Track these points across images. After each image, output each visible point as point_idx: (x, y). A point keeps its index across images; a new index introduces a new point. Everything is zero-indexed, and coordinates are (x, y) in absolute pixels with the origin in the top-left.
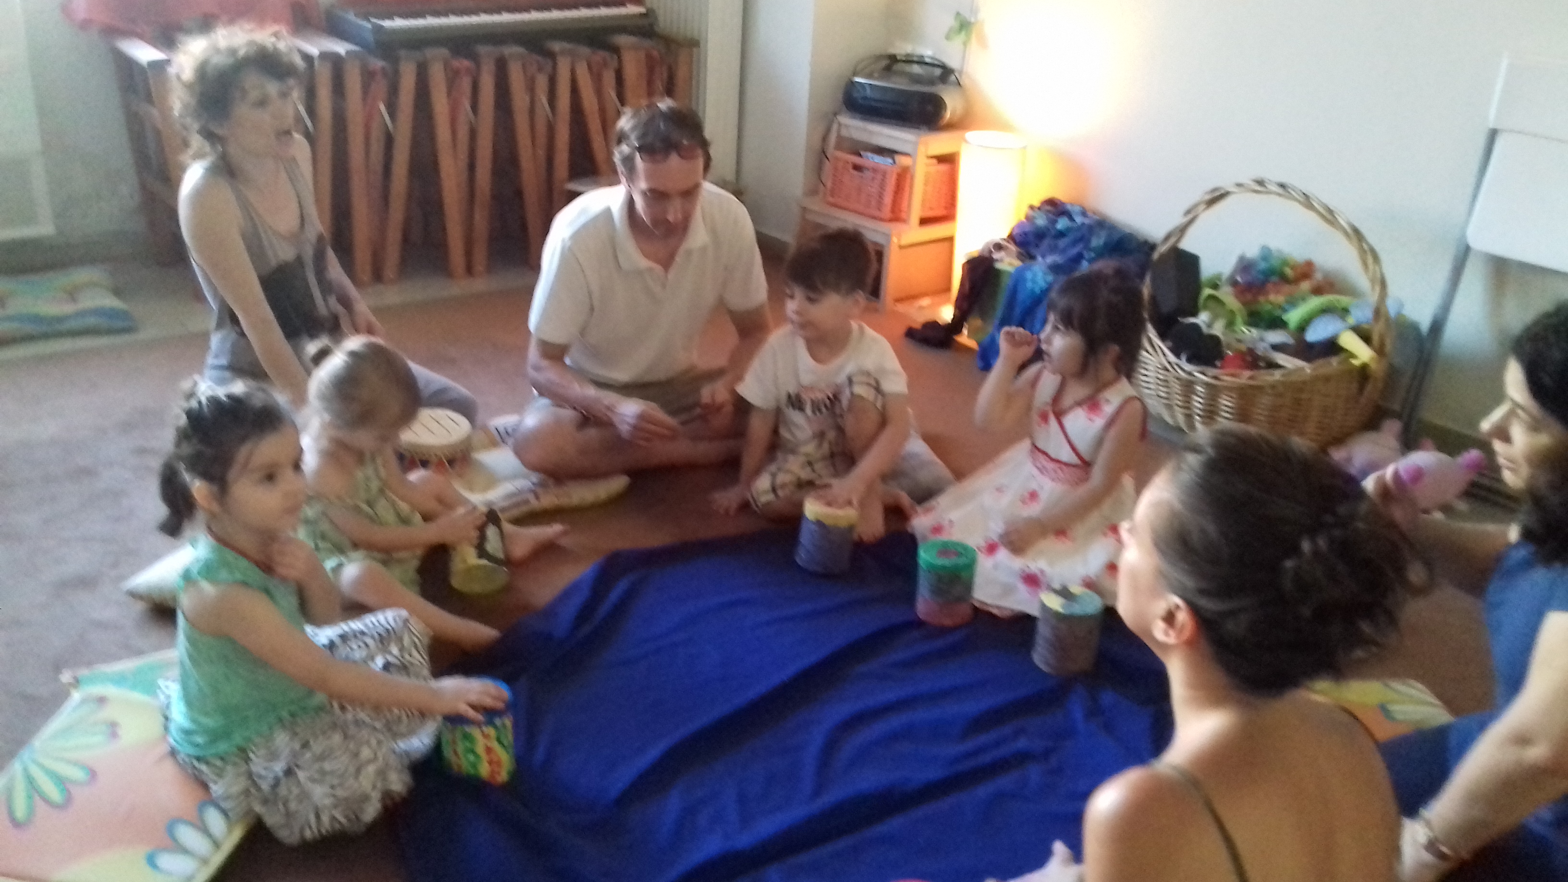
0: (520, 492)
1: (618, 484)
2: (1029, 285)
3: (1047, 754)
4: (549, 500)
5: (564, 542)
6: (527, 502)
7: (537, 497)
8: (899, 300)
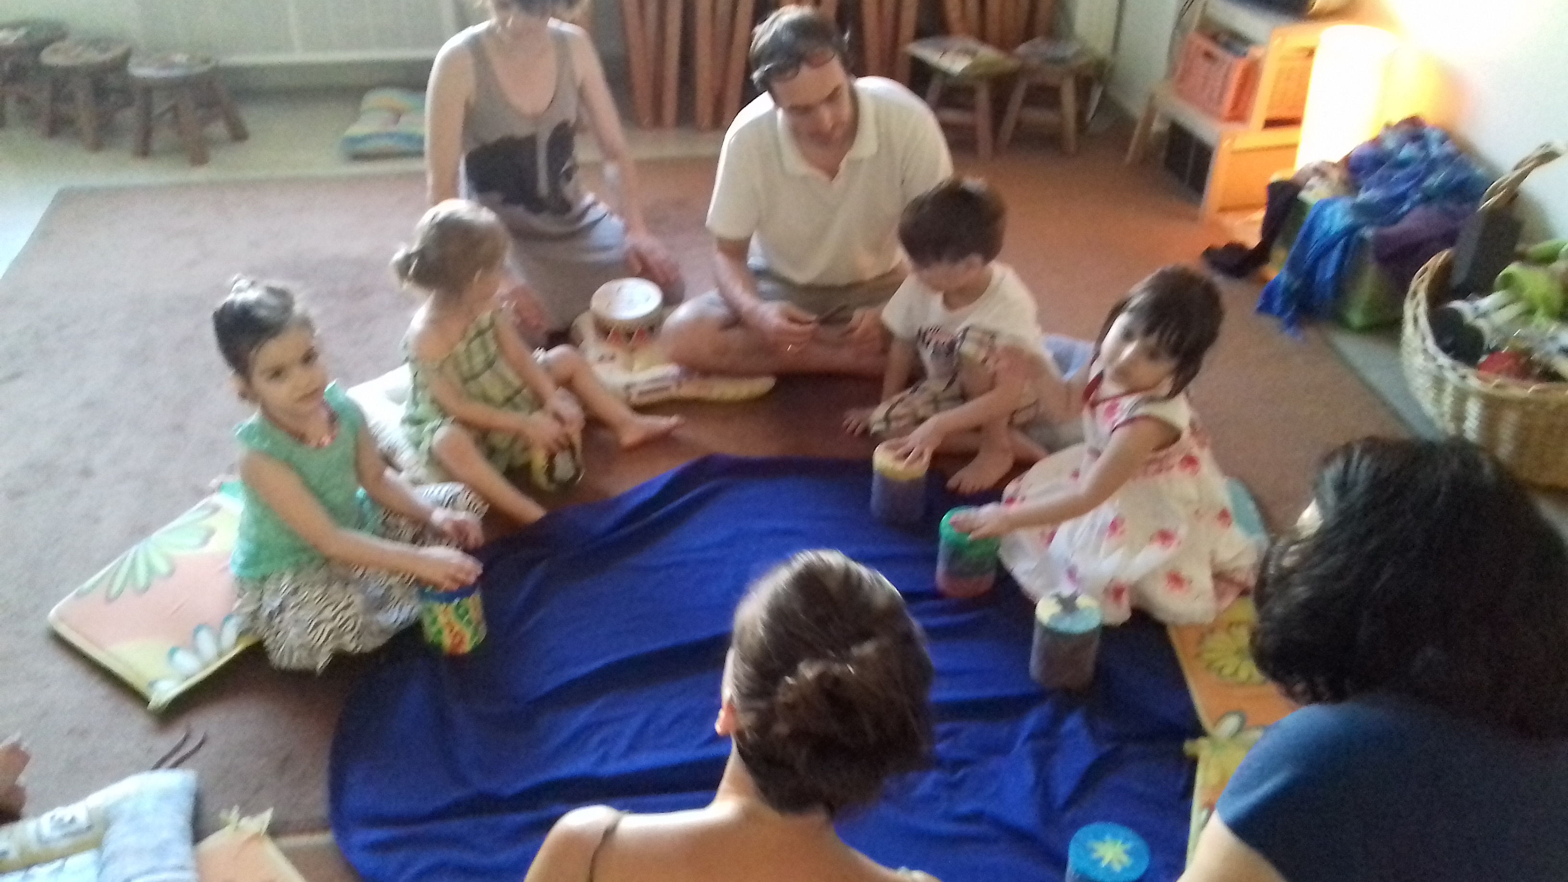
0: (662, 379)
1: (763, 385)
2: (1326, 225)
3: (958, 764)
4: (689, 390)
5: (679, 433)
6: (667, 388)
7: (679, 385)
8: (1224, 210)
